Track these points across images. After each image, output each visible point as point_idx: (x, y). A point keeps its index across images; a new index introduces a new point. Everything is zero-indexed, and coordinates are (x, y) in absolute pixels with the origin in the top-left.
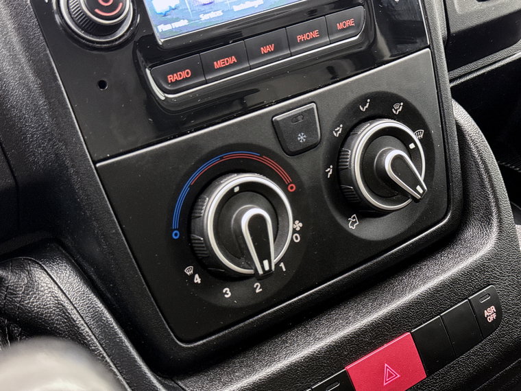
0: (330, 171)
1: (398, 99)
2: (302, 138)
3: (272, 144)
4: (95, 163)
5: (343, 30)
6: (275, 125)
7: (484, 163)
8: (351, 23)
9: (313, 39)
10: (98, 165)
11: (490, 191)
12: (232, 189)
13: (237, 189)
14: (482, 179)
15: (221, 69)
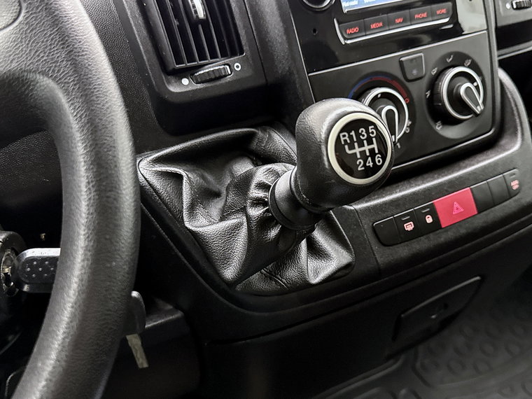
0: (428, 94)
1: (468, 57)
2: (415, 72)
3: (398, 74)
4: (308, 74)
5: (440, 14)
6: (401, 63)
7: (514, 101)
8: (444, 11)
9: (423, 18)
10: (309, 75)
11: (517, 117)
12: (377, 95)
13: (379, 96)
14: (513, 111)
15: (374, 29)
